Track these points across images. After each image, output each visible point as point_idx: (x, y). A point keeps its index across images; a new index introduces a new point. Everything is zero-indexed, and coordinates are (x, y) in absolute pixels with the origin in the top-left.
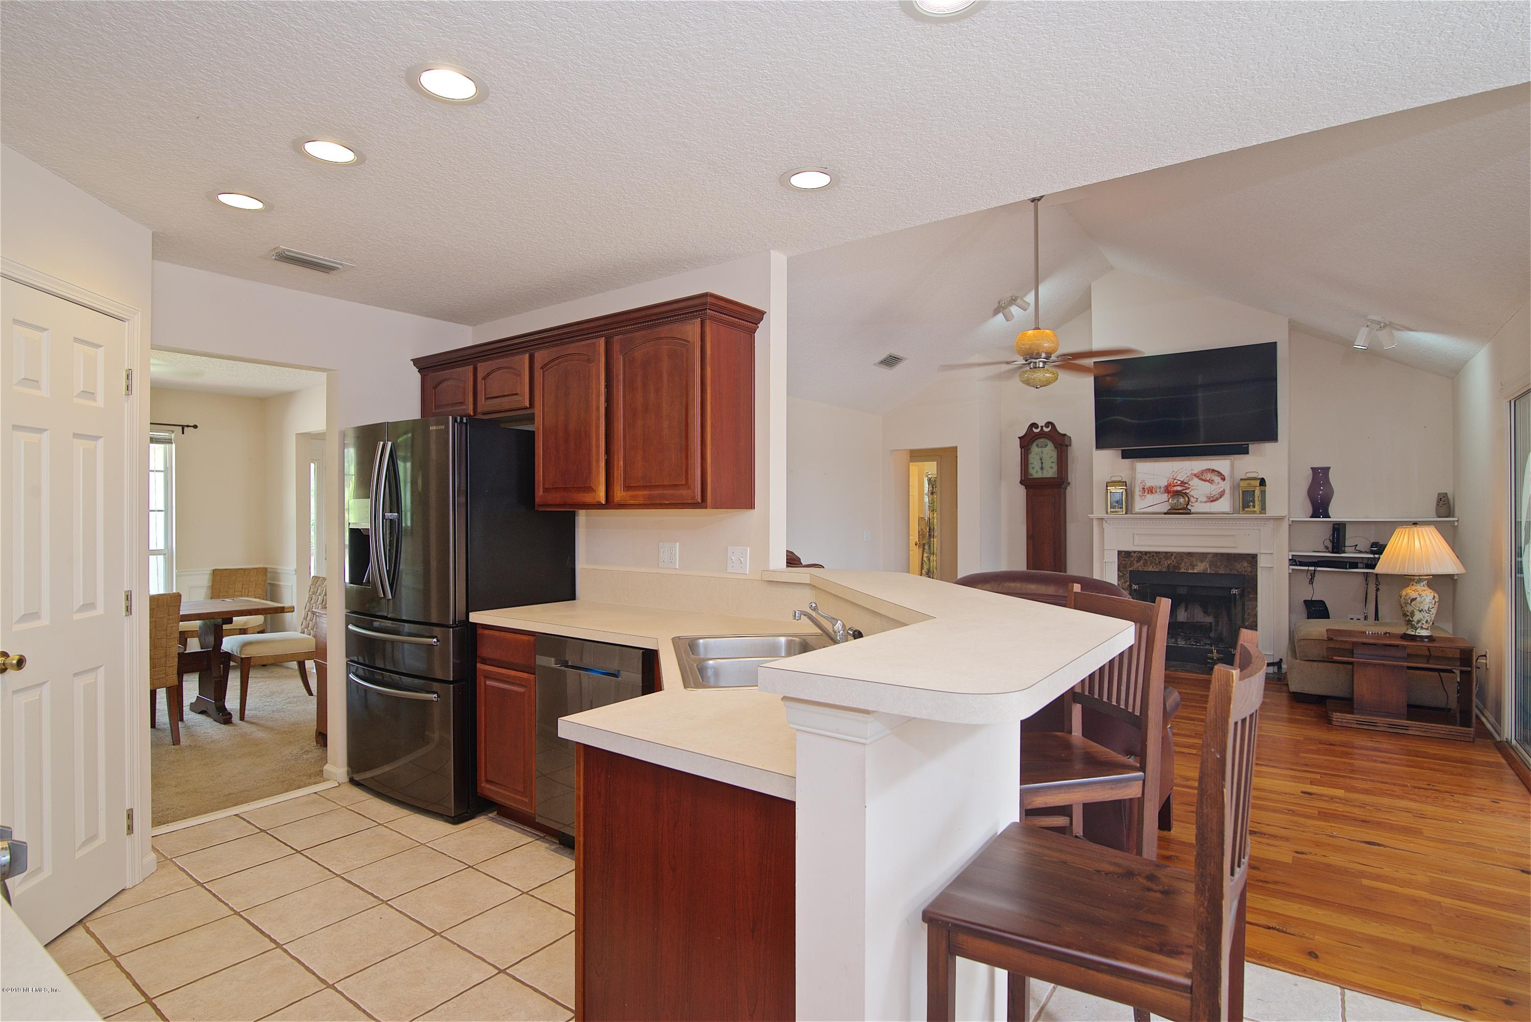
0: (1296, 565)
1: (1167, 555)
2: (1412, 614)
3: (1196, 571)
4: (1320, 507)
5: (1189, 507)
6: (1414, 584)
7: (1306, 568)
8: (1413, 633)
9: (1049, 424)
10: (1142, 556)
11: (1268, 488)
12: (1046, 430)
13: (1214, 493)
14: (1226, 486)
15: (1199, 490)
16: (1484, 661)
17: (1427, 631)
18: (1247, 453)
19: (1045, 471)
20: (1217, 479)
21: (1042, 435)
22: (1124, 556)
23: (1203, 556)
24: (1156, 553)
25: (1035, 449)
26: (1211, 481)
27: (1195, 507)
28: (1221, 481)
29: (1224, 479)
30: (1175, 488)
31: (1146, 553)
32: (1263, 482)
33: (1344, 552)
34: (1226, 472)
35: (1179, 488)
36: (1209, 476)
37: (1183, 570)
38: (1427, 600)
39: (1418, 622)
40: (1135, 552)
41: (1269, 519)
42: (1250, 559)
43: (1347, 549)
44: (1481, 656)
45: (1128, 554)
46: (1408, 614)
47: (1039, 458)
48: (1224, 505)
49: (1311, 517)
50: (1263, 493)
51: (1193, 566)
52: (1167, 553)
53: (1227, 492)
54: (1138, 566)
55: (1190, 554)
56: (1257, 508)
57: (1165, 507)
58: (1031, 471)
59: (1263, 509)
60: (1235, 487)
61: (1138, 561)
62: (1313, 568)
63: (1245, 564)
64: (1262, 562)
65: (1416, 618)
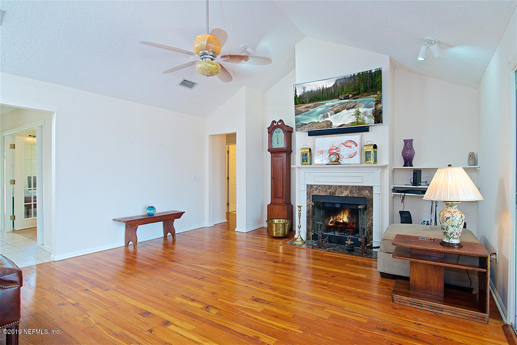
0: (395, 192)
1: (330, 187)
2: (447, 228)
3: (343, 195)
4: (408, 161)
5: (339, 161)
6: (449, 207)
7: (400, 194)
8: (448, 241)
9: (281, 121)
10: (318, 187)
11: (378, 150)
12: (279, 124)
13: (351, 153)
14: (357, 149)
15: (344, 152)
16: (495, 257)
17: (458, 240)
18: (368, 131)
19: (279, 144)
20: (353, 146)
21: (278, 126)
22: (310, 187)
23: (346, 187)
24: (325, 185)
25: (275, 134)
26: (350, 147)
27: (344, 161)
28: (355, 147)
29: (356, 146)
30: (333, 151)
31: (320, 186)
32: (375, 147)
33: (420, 185)
34: (358, 142)
35: (335, 151)
36: (349, 144)
37: (337, 195)
38: (457, 219)
39: (451, 234)
40: (315, 185)
41: (379, 167)
42: (370, 189)
43: (422, 184)
44: (493, 254)
45: (312, 186)
46: (444, 228)
47: (276, 138)
48: (356, 160)
49: (404, 166)
50: (375, 152)
51: (342, 193)
52: (329, 186)
53: (358, 152)
54: (316, 193)
55: (340, 186)
56: (372, 161)
57: (328, 162)
58: (273, 145)
59: (375, 161)
60: (361, 150)
61: (316, 190)
62: (403, 194)
63: (367, 192)
64: (375, 191)
65: (449, 231)
